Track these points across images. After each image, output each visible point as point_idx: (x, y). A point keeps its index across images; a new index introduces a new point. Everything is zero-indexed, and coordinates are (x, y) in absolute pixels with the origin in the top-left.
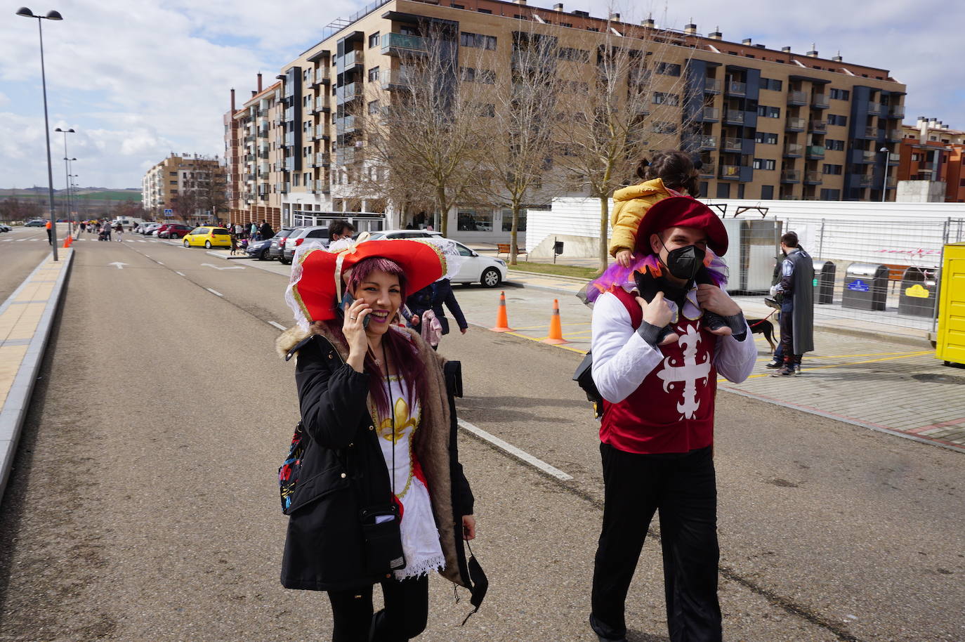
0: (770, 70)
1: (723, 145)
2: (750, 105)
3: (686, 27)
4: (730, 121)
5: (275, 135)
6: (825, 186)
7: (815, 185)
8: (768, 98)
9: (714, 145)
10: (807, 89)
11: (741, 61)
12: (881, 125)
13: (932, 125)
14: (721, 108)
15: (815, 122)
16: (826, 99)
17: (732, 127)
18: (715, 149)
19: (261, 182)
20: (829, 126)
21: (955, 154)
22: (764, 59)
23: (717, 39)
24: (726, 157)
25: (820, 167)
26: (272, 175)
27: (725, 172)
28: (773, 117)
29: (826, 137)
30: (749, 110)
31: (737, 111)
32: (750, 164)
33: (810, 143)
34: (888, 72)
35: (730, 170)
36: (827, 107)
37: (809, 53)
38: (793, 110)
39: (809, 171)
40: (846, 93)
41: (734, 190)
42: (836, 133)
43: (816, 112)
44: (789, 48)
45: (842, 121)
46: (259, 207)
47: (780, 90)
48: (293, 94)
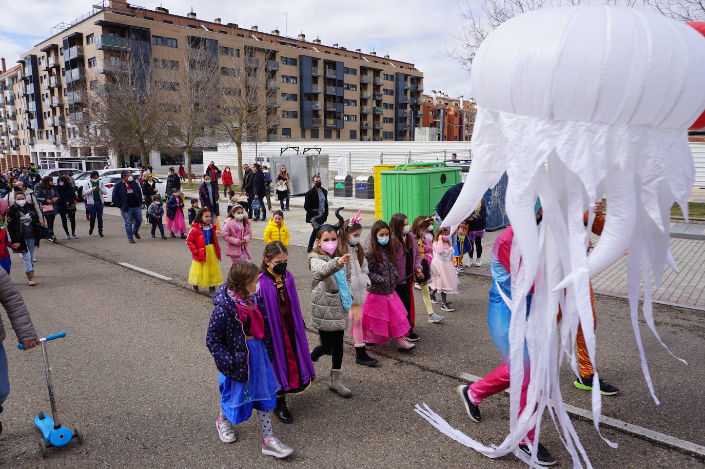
0: (349, 63)
1: (325, 107)
2: (339, 83)
3: (299, 36)
4: (328, 93)
5: (21, 104)
6: (385, 130)
7: (379, 130)
8: (349, 79)
9: (320, 107)
10: (370, 74)
11: (332, 57)
12: (412, 95)
13: (438, 95)
14: (323, 85)
15: (376, 93)
16: (381, 80)
17: (330, 96)
18: (321, 110)
19: (12, 137)
20: (384, 95)
21: (451, 111)
22: (345, 56)
23: (317, 43)
24: (328, 114)
25: (381, 120)
26: (21, 132)
27: (328, 123)
28: (353, 90)
29: (383, 102)
30: (339, 86)
31: (332, 87)
32: (342, 118)
33: (375, 106)
34: (414, 65)
35: (331, 122)
36: (383, 85)
37: (371, 53)
38: (364, 86)
39: (376, 122)
40: (392, 76)
41: (334, 134)
42: (388, 99)
43: (377, 87)
44: (360, 50)
45: (391, 93)
46: (12, 156)
47: (356, 75)
48: (31, 74)
